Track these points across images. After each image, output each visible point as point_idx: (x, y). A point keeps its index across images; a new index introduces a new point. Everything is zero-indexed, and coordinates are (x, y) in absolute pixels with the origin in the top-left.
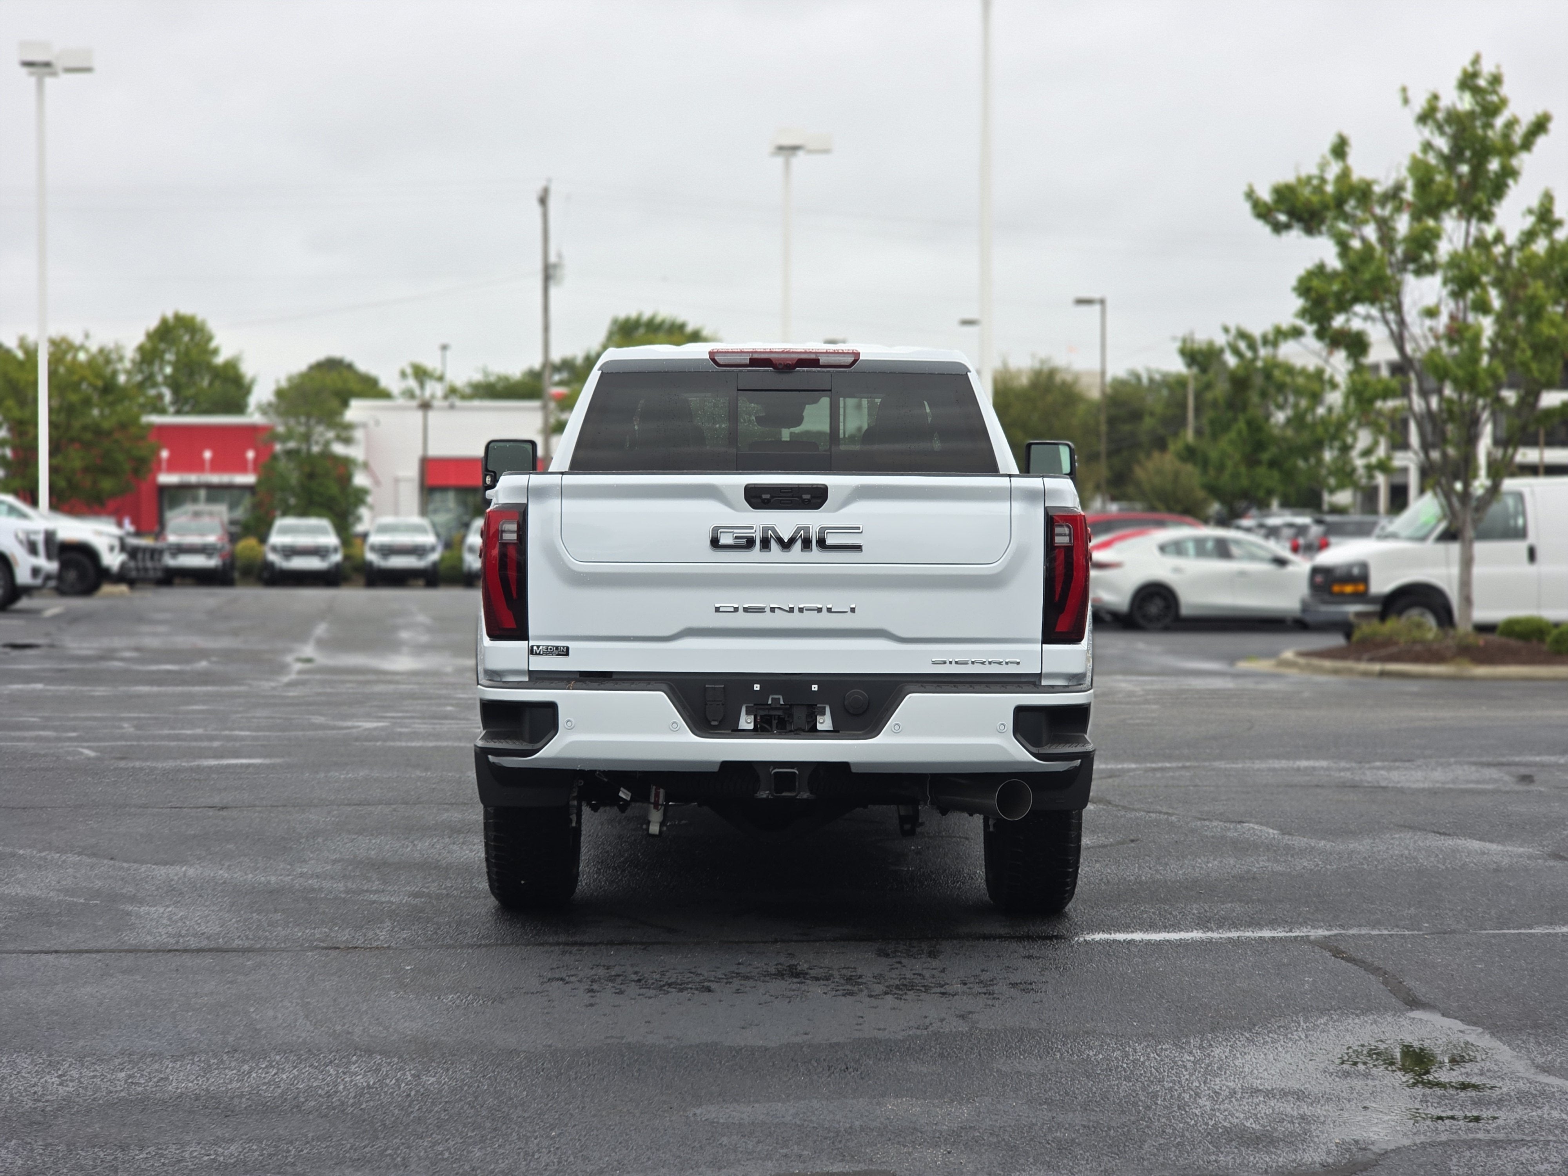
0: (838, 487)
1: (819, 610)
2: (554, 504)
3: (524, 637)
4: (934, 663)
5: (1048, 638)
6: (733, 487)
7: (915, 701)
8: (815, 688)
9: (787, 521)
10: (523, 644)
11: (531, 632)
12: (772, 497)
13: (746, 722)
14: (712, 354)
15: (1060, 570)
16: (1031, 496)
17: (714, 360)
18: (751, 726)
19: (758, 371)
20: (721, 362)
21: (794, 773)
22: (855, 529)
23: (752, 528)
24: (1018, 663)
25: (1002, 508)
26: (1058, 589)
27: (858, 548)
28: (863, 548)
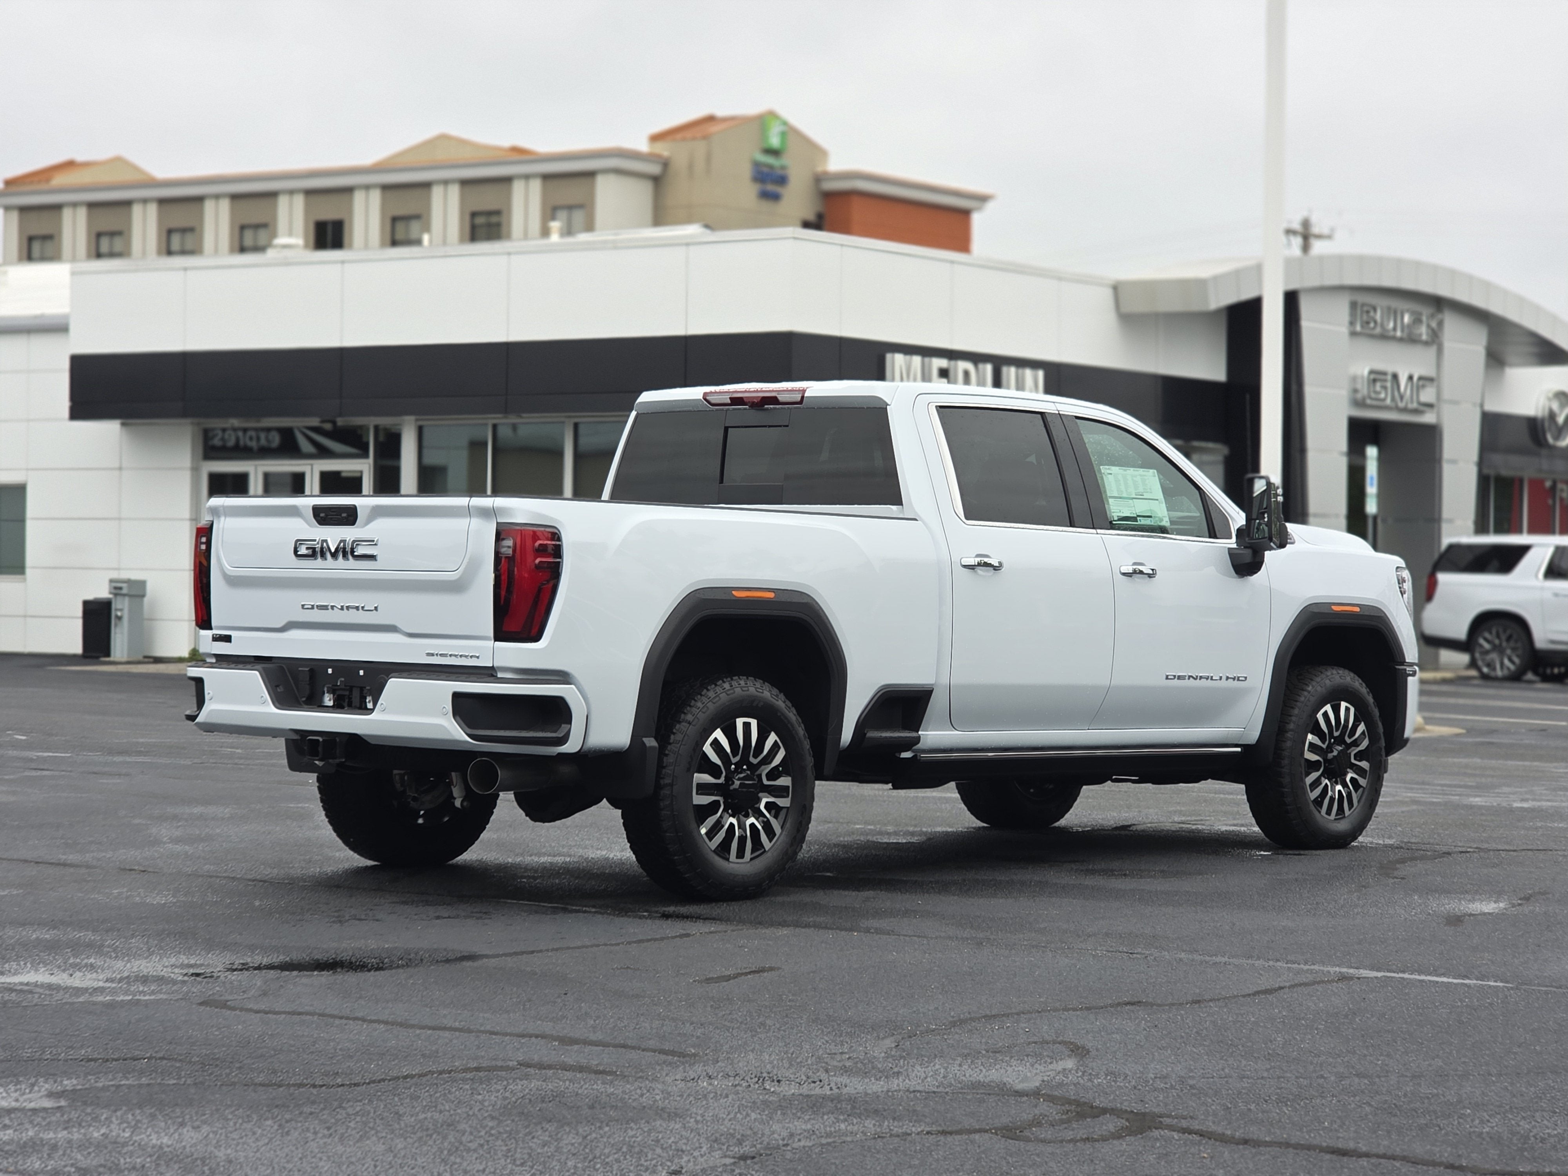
0: (362, 507)
1: (357, 608)
2: (224, 522)
3: (210, 626)
4: (429, 654)
5: (497, 639)
6: (304, 507)
7: (394, 685)
8: (363, 673)
9: (333, 535)
10: (210, 632)
11: (213, 622)
12: (327, 515)
13: (328, 700)
14: (705, 394)
15: (504, 578)
16: (486, 513)
17: (705, 399)
18: (331, 703)
19: (739, 409)
20: (713, 402)
21: (318, 740)
22: (372, 542)
23: (315, 540)
24: (478, 657)
25: (462, 523)
26: (503, 593)
27: (372, 557)
28: (378, 558)
